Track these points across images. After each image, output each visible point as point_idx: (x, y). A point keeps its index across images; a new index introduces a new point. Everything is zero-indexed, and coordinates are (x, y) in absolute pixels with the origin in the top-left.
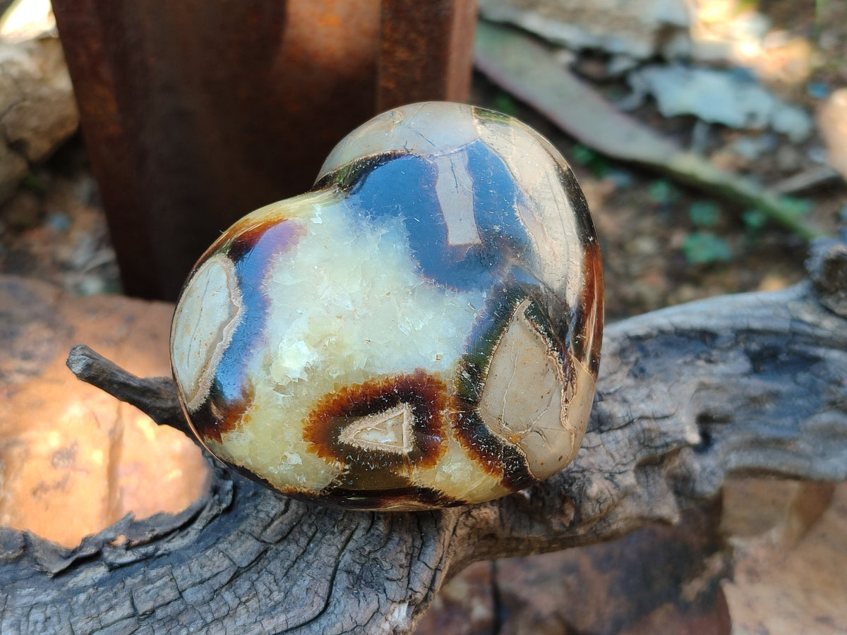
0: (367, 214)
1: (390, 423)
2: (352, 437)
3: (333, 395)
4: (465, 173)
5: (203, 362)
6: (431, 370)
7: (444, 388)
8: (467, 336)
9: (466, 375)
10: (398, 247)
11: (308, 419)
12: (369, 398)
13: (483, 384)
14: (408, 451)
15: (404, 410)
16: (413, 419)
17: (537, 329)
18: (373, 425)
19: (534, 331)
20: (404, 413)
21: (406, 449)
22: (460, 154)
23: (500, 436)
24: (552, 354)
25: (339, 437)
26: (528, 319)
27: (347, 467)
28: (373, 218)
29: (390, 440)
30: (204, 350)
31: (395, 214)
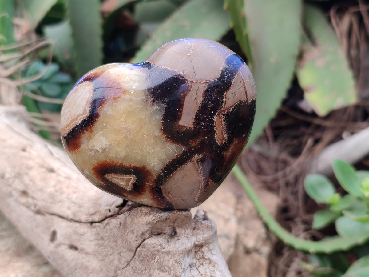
0: (152, 98)
1: (125, 179)
2: (110, 178)
3: (107, 162)
4: (202, 95)
5: (68, 123)
6: (149, 168)
7: (152, 175)
8: (169, 161)
9: (162, 174)
10: (158, 117)
11: (96, 165)
12: (121, 168)
13: (168, 179)
14: (129, 190)
15: (133, 177)
16: (135, 181)
17: (199, 167)
18: (119, 177)
19: (198, 167)
20: (132, 178)
21: (129, 188)
22: (204, 85)
23: (167, 197)
24: (201, 177)
25: (105, 176)
26: (197, 163)
27: (105, 185)
28: (154, 101)
29: (124, 184)
30: (70, 119)
31: (163, 103)
